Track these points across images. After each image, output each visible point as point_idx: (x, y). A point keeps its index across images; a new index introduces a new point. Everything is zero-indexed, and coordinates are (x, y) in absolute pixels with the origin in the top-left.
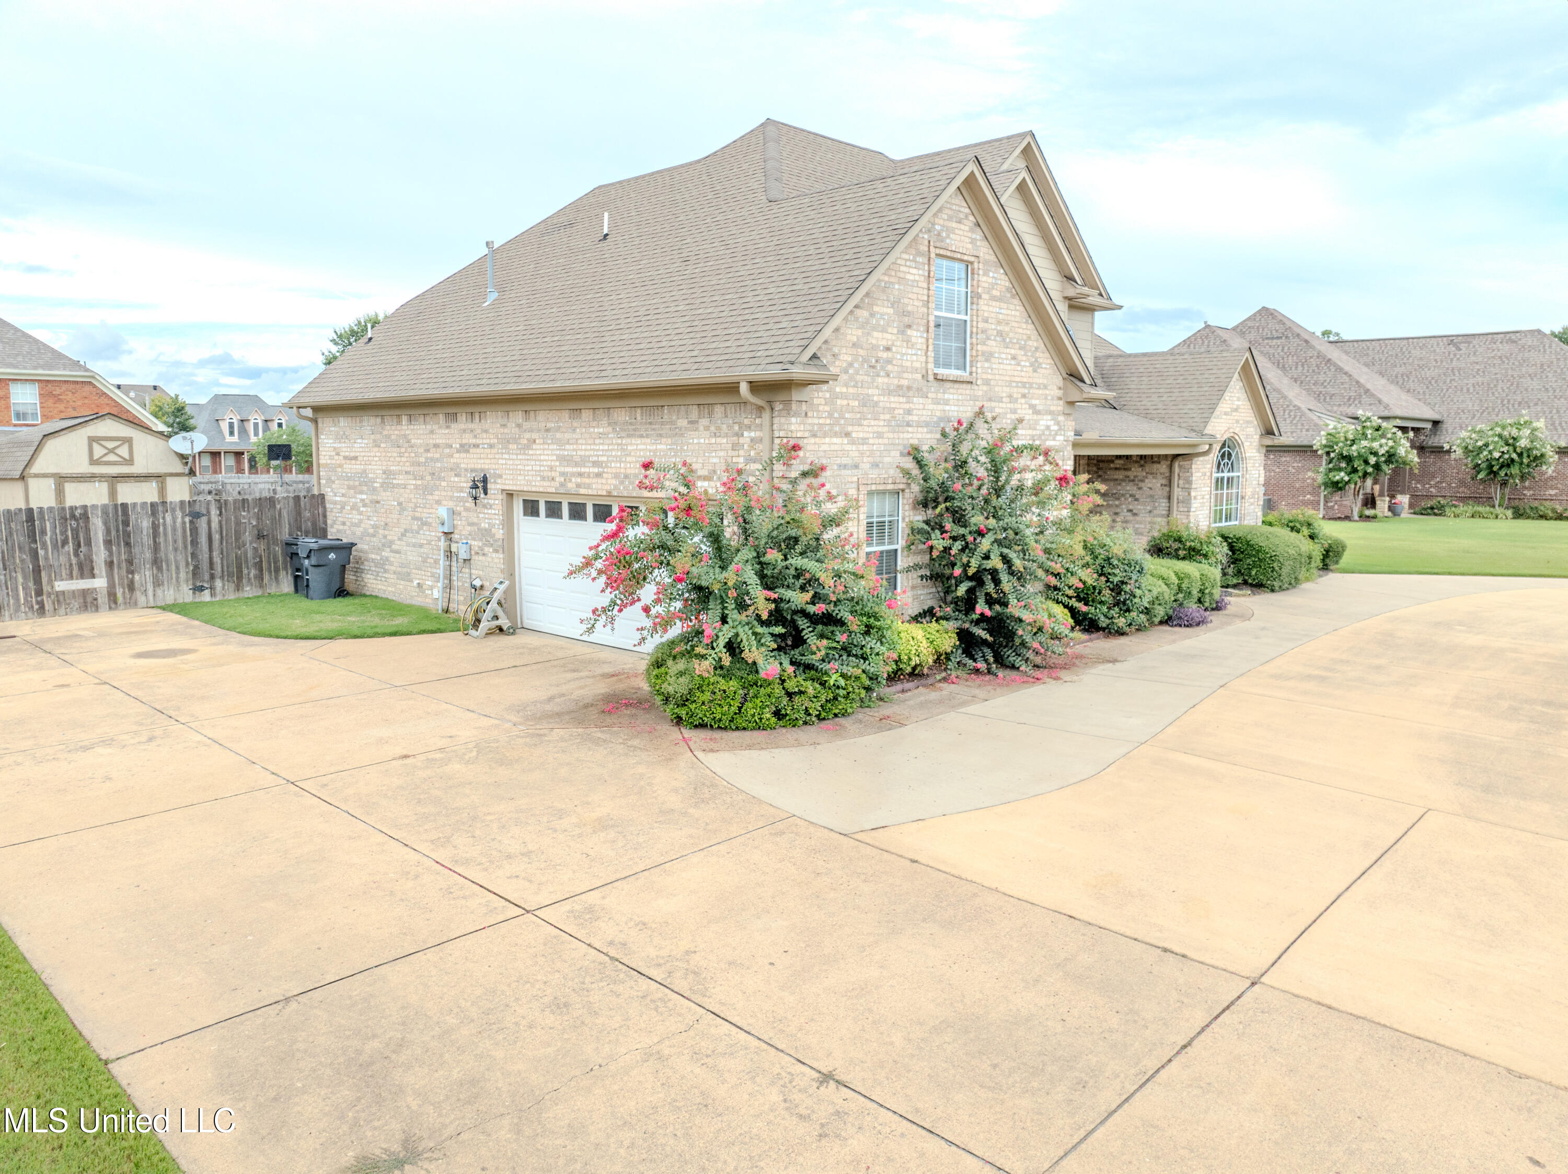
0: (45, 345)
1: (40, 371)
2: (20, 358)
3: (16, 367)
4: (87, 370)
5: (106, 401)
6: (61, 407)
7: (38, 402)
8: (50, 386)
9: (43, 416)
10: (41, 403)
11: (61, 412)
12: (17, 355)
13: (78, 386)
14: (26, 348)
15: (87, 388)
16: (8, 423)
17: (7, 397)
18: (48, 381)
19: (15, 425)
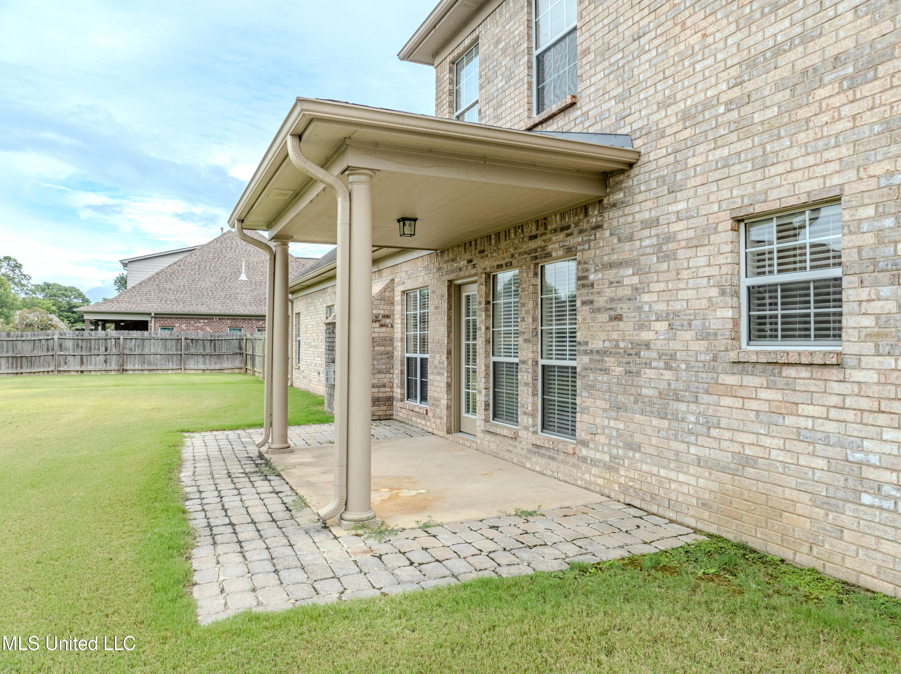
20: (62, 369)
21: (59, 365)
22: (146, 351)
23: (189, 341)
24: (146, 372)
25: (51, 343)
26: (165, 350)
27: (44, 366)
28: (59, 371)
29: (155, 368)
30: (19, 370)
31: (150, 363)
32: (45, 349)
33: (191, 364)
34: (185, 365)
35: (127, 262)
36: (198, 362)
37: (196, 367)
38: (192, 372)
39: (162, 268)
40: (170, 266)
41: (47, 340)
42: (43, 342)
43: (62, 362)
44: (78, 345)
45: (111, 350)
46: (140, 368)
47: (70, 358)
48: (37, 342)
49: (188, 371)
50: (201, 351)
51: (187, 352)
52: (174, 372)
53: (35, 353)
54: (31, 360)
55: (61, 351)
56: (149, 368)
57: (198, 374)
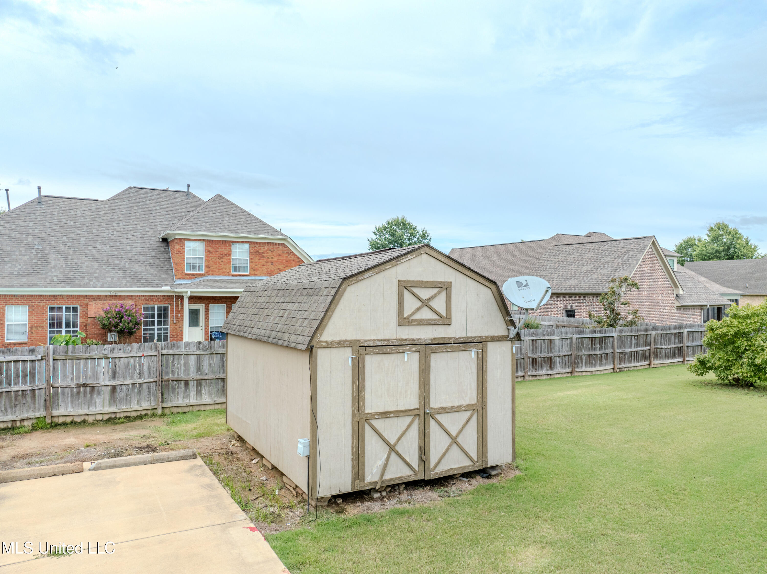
0: (255, 217)
1: (252, 235)
2: (239, 226)
3: (237, 232)
4: (282, 235)
5: (293, 258)
6: (264, 261)
7: (249, 258)
8: (257, 246)
9: (252, 268)
10: (251, 259)
11: (264, 265)
12: (237, 224)
13: (275, 247)
14: (243, 219)
15: (281, 248)
16: (229, 274)
17: (229, 254)
18: (256, 243)
19: (233, 275)
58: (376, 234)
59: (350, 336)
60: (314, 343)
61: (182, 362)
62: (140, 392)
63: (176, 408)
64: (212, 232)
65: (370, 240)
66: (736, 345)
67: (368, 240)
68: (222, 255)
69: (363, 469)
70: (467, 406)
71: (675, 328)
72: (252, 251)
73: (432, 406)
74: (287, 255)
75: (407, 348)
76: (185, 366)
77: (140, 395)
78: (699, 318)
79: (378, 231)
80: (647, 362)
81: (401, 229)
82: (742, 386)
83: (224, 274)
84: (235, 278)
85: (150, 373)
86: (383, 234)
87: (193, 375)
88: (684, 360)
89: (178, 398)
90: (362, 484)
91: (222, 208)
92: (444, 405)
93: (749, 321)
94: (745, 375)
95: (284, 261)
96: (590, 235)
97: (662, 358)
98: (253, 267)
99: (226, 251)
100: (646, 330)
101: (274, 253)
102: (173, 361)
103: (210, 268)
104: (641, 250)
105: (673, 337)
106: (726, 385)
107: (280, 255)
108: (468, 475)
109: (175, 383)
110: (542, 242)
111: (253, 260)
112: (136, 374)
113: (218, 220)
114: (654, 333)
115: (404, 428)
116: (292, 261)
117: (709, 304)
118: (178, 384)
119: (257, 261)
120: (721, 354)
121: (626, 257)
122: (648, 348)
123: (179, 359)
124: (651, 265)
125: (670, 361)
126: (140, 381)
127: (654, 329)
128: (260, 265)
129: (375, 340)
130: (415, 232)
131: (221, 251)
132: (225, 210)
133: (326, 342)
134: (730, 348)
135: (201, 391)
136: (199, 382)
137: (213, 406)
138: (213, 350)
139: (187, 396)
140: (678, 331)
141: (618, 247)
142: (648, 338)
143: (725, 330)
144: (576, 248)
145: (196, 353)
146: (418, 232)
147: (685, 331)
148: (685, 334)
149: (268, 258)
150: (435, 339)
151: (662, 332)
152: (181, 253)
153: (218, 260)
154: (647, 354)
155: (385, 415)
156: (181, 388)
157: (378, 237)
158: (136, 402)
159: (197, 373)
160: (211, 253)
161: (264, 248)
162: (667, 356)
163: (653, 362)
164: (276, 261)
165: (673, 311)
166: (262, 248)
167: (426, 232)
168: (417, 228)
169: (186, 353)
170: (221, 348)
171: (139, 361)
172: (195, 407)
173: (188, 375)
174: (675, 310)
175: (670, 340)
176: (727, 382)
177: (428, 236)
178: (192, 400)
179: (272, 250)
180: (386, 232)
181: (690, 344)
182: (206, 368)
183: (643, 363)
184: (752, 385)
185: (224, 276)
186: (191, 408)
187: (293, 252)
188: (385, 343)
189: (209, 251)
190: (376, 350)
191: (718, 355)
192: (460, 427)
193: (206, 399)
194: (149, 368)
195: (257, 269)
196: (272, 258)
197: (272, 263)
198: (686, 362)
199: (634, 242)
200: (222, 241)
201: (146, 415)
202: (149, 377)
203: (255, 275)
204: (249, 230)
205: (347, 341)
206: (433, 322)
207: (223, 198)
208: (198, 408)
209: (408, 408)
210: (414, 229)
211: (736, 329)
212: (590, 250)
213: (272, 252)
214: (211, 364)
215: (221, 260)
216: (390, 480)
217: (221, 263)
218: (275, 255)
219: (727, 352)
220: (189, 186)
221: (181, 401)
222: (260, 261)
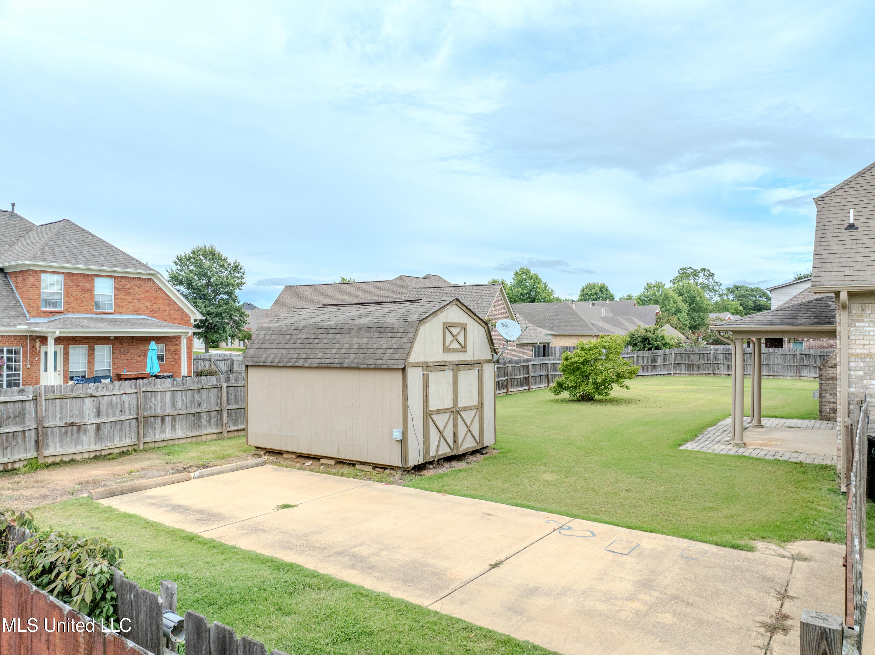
0: (116, 248)
1: (119, 269)
2: (102, 258)
3: (102, 265)
4: (151, 269)
5: (161, 295)
6: (130, 298)
7: (113, 294)
8: (123, 281)
9: (116, 305)
10: (115, 295)
11: (130, 303)
12: (100, 255)
13: (142, 282)
14: (104, 251)
15: (149, 284)
16: (91, 312)
17: (92, 290)
18: (122, 277)
19: (96, 313)
20: (716, 373)
21: (715, 370)
22: (771, 362)
23: (803, 356)
24: (771, 377)
25: (709, 355)
26: (785, 362)
27: (706, 370)
28: (715, 374)
29: (777, 374)
30: (692, 372)
31: (774, 372)
32: (706, 359)
33: (805, 373)
34: (800, 373)
35: (770, 290)
36: (810, 372)
37: (808, 375)
38: (806, 378)
39: (795, 295)
40: (801, 293)
41: (708, 353)
42: (705, 355)
43: (716, 368)
44: (726, 357)
45: (747, 361)
46: (767, 374)
47: (721, 366)
48: (702, 355)
49: (802, 378)
50: (813, 363)
51: (801, 364)
52: (791, 378)
53: (700, 362)
54: (699, 367)
55: (716, 361)
56: (773, 374)
57: (811, 381)
58: (177, 265)
59: (421, 359)
60: (406, 364)
61: (159, 398)
62: (121, 429)
63: (153, 444)
64: (74, 264)
65: (170, 271)
66: (583, 370)
67: (167, 271)
68: (84, 290)
69: (429, 448)
70: (475, 406)
71: (524, 362)
72: (117, 286)
73: (459, 406)
74: (154, 292)
75: (448, 367)
76: (161, 402)
77: (122, 432)
78: (531, 354)
79: (180, 260)
80: (505, 390)
81: (210, 260)
82: (586, 400)
83: (86, 311)
84: (98, 316)
85: (130, 410)
86: (186, 265)
87: (168, 411)
88: (530, 387)
89: (155, 433)
90: (429, 458)
91: (77, 236)
92: (464, 406)
93: (591, 352)
94: (590, 391)
95: (152, 298)
96: (427, 277)
97: (515, 387)
98: (118, 304)
99: (88, 286)
100: (505, 363)
101: (140, 289)
102: (151, 399)
103: (70, 304)
104: (492, 296)
105: (522, 369)
106: (575, 401)
107: (147, 292)
108: (474, 453)
109: (153, 418)
110: (386, 283)
111: (118, 297)
112: (118, 412)
113: (76, 250)
114: (510, 365)
115: (446, 420)
116: (160, 298)
117: (538, 342)
118: (155, 419)
119: (123, 297)
120: (572, 378)
121: (480, 301)
122: (506, 378)
123: (155, 396)
124: (499, 308)
125: (521, 389)
126: (122, 418)
127: (510, 362)
128: (125, 302)
129: (433, 362)
130: (226, 264)
131: (83, 286)
132: (81, 239)
133: (411, 363)
134: (578, 373)
135: (175, 426)
136: (174, 417)
137: (185, 439)
138: (185, 386)
139: (163, 432)
140: (525, 364)
141: (472, 292)
142: (506, 370)
143: (576, 359)
144: (434, 292)
145: (171, 389)
146: (230, 264)
147: (531, 364)
148: (531, 366)
149: (135, 294)
150: (460, 361)
151: (515, 365)
152: (36, 286)
153: (79, 295)
154: (505, 383)
155: (438, 411)
156: (158, 424)
157: (179, 268)
158: (118, 439)
159: (172, 408)
160: (71, 287)
161: (130, 284)
162: (518, 385)
163: (510, 390)
164: (143, 298)
165: (514, 348)
166: (128, 283)
167: (239, 265)
168: (228, 260)
169: (162, 390)
170: (192, 385)
171: (121, 398)
172: (169, 441)
173: (164, 411)
174: (515, 348)
175: (520, 372)
176: (575, 399)
177: (241, 269)
178: (168, 435)
179: (139, 286)
180: (190, 263)
181: (533, 375)
182: (179, 404)
183: (503, 391)
184: (592, 399)
185: (86, 313)
186: (167, 442)
187: (161, 289)
188: (438, 364)
189: (69, 285)
190: (434, 368)
191: (570, 378)
192: (471, 420)
193: (179, 434)
194: (130, 406)
195: (123, 307)
196: (139, 295)
197: (139, 300)
198: (531, 390)
199: (485, 288)
200: (84, 275)
201: (128, 451)
202: (130, 414)
203: (121, 313)
204: (114, 263)
205: (421, 363)
206: (459, 350)
207: (74, 224)
208: (173, 442)
209: (448, 407)
210: (224, 260)
211: (583, 358)
212: (447, 293)
213: (138, 288)
214: (183, 400)
215: (83, 295)
216: (441, 455)
217: (82, 299)
218: (142, 291)
219: (576, 376)
220: (13, 205)
221: (158, 436)
222: (126, 297)
